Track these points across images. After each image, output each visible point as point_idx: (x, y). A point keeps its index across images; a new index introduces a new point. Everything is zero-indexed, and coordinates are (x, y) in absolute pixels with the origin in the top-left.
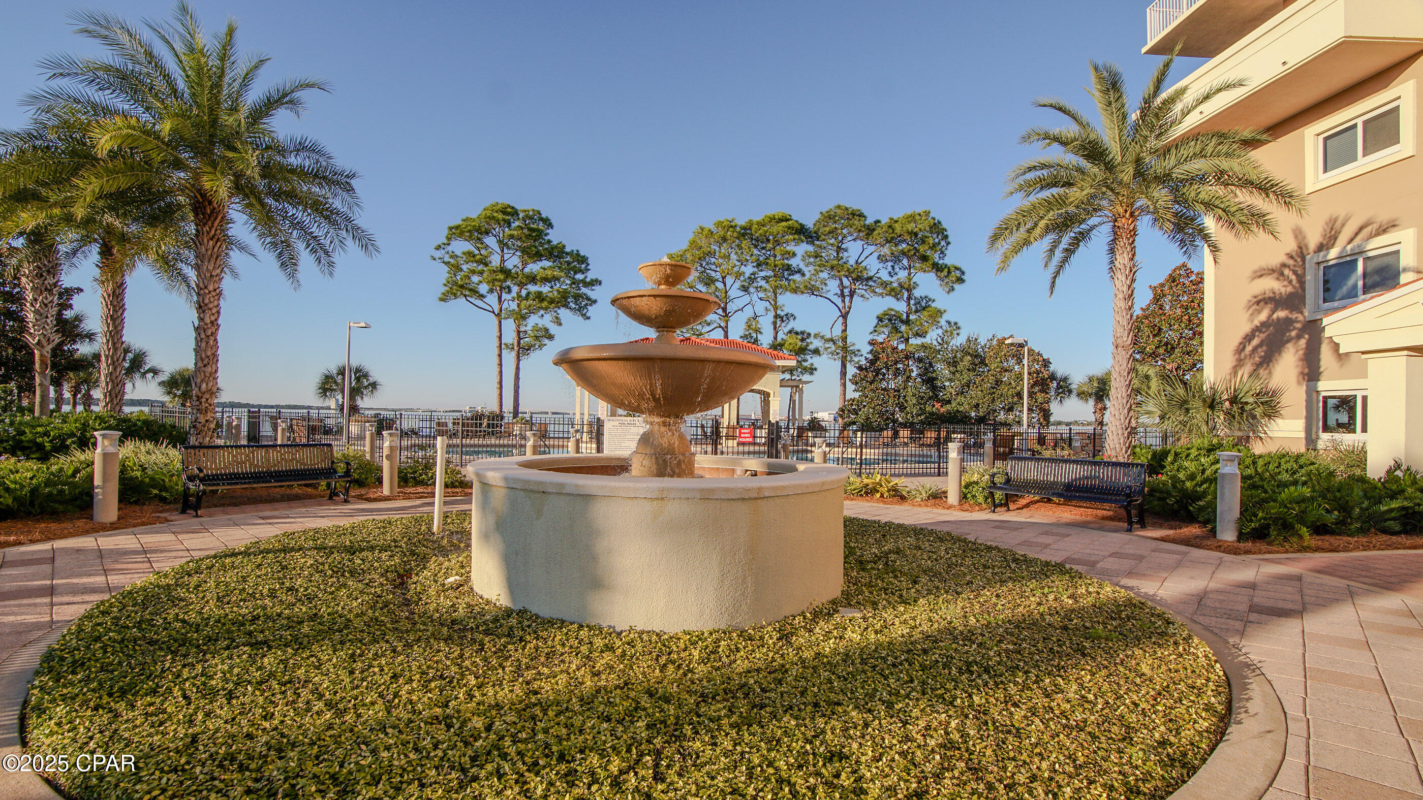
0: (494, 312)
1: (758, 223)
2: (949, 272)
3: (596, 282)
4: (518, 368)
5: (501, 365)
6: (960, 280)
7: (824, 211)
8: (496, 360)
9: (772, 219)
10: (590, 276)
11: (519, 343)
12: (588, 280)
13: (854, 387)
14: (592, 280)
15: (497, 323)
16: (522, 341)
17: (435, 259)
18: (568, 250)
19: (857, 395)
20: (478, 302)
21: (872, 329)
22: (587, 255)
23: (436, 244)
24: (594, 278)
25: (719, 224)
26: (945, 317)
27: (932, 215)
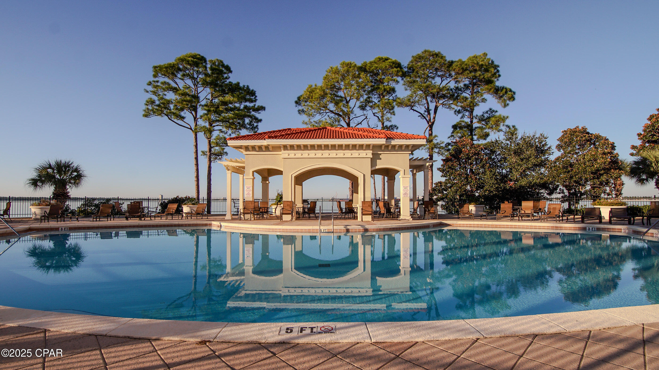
0: (191, 129)
1: (371, 63)
2: (506, 92)
3: (262, 108)
4: (210, 167)
5: (197, 165)
6: (512, 98)
7: (415, 55)
8: (194, 162)
9: (380, 59)
10: (258, 104)
11: (210, 150)
12: (256, 107)
13: (441, 174)
14: (258, 106)
15: (194, 136)
16: (212, 150)
17: (147, 92)
18: (241, 85)
19: (443, 179)
20: (180, 122)
21: (450, 134)
22: (255, 90)
23: (147, 81)
24: (261, 105)
25: (343, 64)
26: (507, 122)
27: (488, 57)
